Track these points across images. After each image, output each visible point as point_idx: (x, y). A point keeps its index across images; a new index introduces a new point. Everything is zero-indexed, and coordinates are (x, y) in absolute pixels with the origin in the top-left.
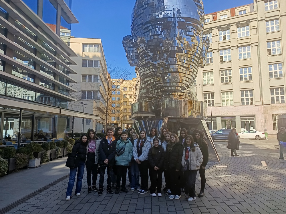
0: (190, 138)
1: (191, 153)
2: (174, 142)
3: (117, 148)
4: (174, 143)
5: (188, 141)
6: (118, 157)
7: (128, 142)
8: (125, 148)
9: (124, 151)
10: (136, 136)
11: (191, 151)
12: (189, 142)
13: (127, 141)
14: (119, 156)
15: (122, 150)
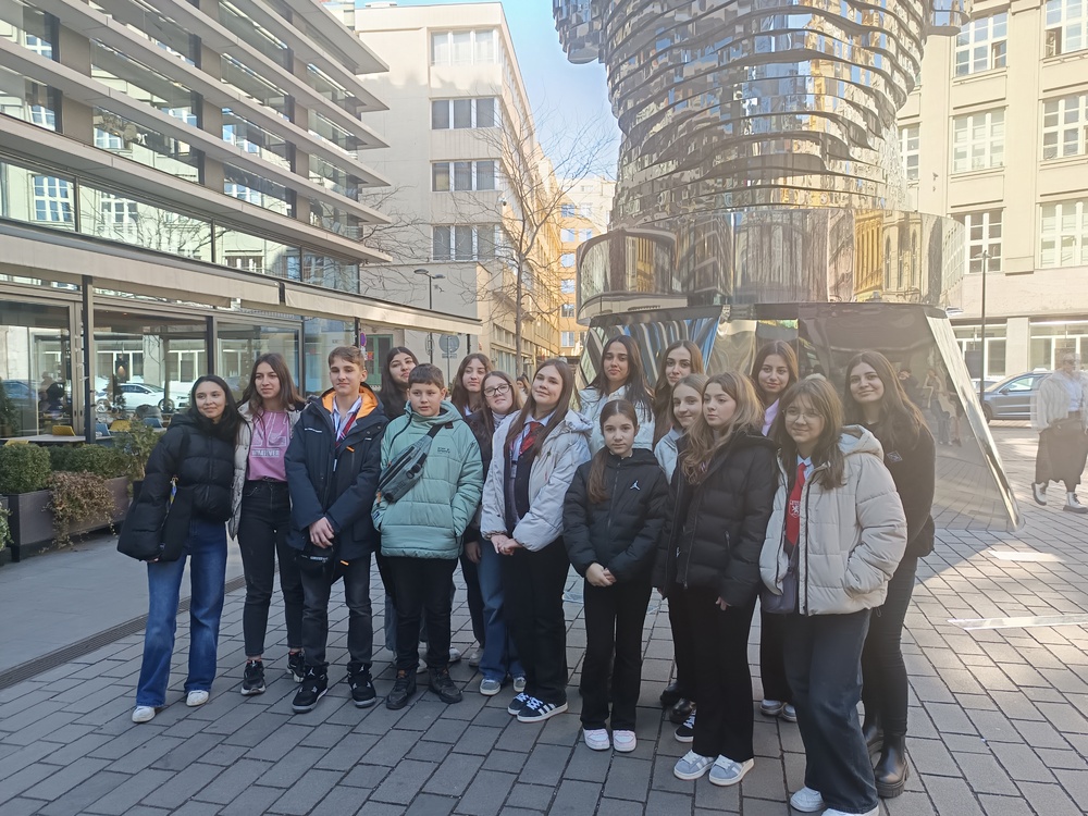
0: (815, 401)
1: (813, 498)
2: (723, 429)
3: (383, 457)
4: (723, 433)
5: (801, 420)
6: (391, 507)
7: (449, 425)
8: (424, 457)
9: (415, 469)
10: (510, 393)
11: (815, 487)
12: (806, 425)
13: (444, 418)
14: (390, 499)
15: (408, 467)
